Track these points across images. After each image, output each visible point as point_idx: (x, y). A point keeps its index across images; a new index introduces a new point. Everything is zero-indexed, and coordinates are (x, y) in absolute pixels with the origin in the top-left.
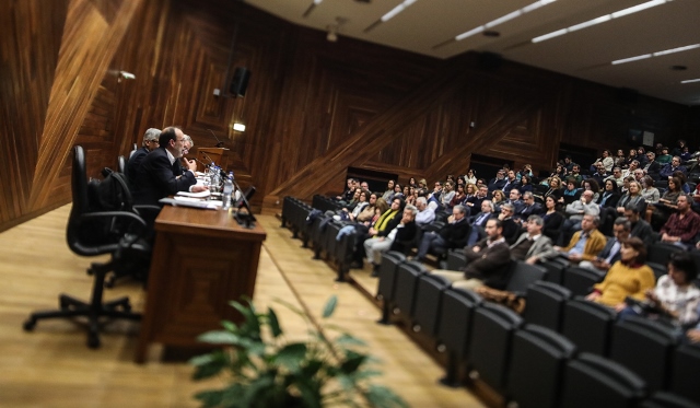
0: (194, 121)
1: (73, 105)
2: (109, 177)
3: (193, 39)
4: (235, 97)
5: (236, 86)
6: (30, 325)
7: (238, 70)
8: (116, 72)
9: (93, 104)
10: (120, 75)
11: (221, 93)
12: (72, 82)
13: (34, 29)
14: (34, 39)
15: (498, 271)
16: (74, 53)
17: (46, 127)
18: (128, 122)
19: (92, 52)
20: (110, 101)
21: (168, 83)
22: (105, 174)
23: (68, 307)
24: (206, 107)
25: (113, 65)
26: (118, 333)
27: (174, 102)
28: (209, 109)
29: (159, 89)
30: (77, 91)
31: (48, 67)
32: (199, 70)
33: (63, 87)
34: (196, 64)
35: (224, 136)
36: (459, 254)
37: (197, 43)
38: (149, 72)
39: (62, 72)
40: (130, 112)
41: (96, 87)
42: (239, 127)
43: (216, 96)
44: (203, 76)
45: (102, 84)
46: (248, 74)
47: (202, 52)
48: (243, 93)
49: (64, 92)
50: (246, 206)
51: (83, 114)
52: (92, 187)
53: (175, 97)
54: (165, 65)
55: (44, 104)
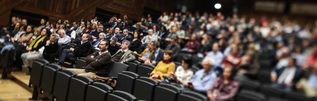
15: (104, 68)
36: (83, 60)
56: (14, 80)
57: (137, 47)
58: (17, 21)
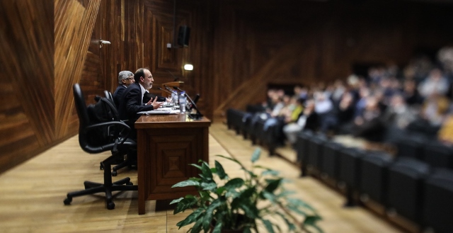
0: (157, 68)
1: (72, 66)
2: (100, 101)
3: (146, 10)
4: (183, 47)
5: (182, 39)
6: (68, 201)
7: (181, 28)
8: (97, 41)
9: (85, 64)
10: (100, 43)
11: (172, 46)
12: (68, 50)
13: (33, 16)
14: (34, 23)
16: (65, 30)
17: (56, 82)
18: (112, 74)
19: (77, 29)
20: (97, 61)
21: (134, 44)
22: (97, 99)
23: (90, 188)
24: (163, 57)
25: (94, 36)
26: (125, 199)
27: (141, 57)
28: (165, 58)
29: (129, 49)
30: (72, 56)
31: (49, 42)
32: (154, 32)
33: (62, 54)
34: (151, 28)
35: (180, 74)
37: (150, 14)
38: (120, 38)
39: (59, 44)
40: (112, 67)
41: (85, 52)
42: (189, 67)
43: (169, 49)
44: (157, 35)
45: (89, 50)
46: (188, 30)
47: (154, 19)
48: (187, 43)
49: (63, 57)
50: (195, 108)
51: (80, 71)
52: (90, 109)
53: (141, 53)
54: (130, 32)
55: (51, 67)
56: (280, 156)
57: (415, 100)
58: (274, 95)
